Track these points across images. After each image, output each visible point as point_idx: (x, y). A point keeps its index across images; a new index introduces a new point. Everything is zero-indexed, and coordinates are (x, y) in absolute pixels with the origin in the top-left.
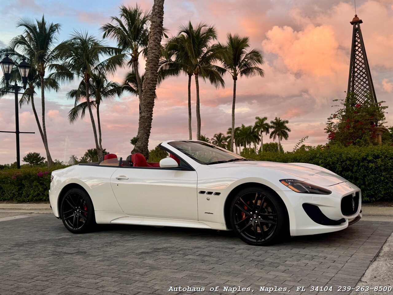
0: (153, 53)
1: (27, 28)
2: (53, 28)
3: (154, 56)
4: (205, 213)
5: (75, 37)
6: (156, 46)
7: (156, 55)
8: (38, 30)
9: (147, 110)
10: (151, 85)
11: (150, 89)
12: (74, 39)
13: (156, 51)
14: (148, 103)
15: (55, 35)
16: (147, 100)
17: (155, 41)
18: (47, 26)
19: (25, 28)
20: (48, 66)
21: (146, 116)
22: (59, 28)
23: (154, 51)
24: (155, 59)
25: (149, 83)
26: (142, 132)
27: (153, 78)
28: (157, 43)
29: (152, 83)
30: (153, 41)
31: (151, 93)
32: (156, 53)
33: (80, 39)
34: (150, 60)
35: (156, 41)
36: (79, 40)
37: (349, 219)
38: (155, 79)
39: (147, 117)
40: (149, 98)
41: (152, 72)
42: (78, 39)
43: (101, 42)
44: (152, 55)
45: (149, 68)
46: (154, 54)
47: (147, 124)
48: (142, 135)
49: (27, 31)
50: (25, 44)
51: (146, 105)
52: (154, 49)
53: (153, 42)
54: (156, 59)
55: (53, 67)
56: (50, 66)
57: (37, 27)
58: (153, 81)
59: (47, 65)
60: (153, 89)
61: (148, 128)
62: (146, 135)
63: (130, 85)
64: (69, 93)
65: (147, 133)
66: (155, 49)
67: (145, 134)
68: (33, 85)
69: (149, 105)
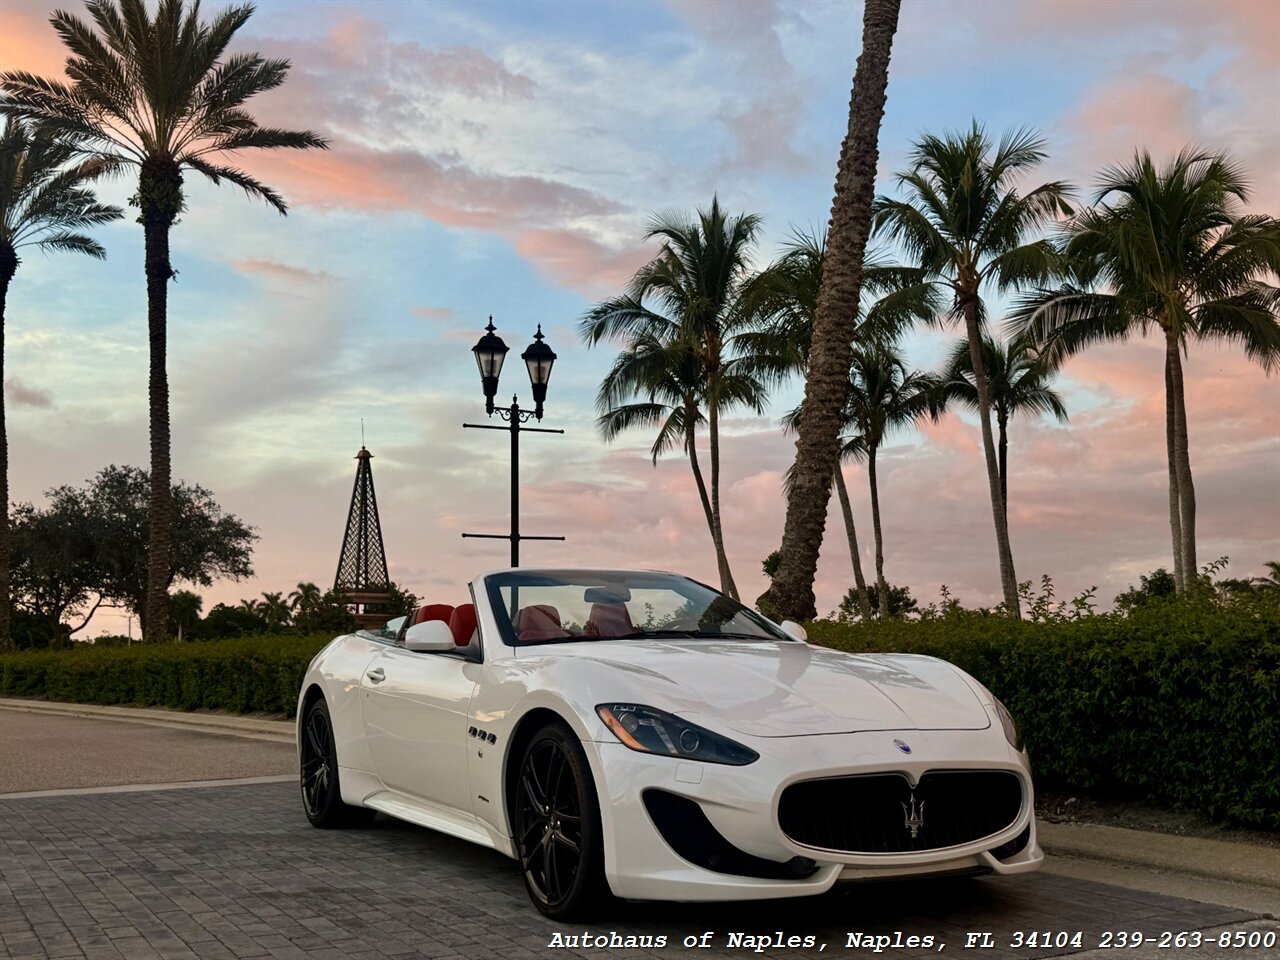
0: (835, 285)
1: (671, 239)
2: (744, 229)
3: (837, 295)
4: (480, 797)
5: (793, 248)
6: (844, 262)
7: (844, 292)
8: (702, 240)
9: (810, 468)
10: (824, 386)
11: (822, 401)
12: (792, 255)
13: (847, 278)
14: (815, 445)
15: (745, 250)
16: (810, 435)
17: (843, 247)
18: (729, 226)
19: (665, 238)
20: (732, 342)
21: (807, 485)
22: (757, 227)
23: (837, 280)
24: (841, 304)
25: (818, 382)
26: (793, 535)
27: (831, 365)
28: (848, 253)
29: (827, 379)
30: (837, 247)
31: (824, 412)
32: (846, 287)
33: (809, 254)
34: (825, 309)
35: (847, 247)
36: (805, 257)
37: (847, 867)
38: (837, 368)
39: (809, 488)
40: (818, 427)
41: (832, 344)
42: (803, 254)
43: (873, 254)
44: (833, 292)
45: (819, 334)
46: (838, 291)
47: (807, 512)
48: (791, 546)
49: (666, 247)
50: (667, 283)
51: (807, 450)
52: (838, 275)
53: (836, 252)
54: (845, 304)
55: (745, 345)
56: (738, 339)
57: (701, 230)
58: (830, 375)
59: (728, 338)
60: (830, 401)
61: (810, 526)
62: (803, 548)
63: (966, 381)
64: (789, 416)
65: (807, 540)
66: (842, 274)
67: (803, 545)
68: (696, 397)
69: (816, 451)
